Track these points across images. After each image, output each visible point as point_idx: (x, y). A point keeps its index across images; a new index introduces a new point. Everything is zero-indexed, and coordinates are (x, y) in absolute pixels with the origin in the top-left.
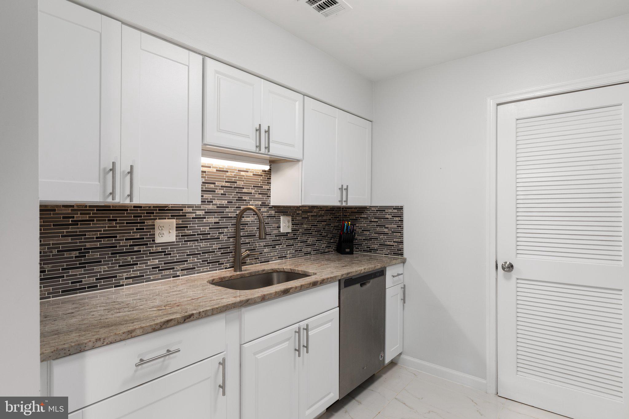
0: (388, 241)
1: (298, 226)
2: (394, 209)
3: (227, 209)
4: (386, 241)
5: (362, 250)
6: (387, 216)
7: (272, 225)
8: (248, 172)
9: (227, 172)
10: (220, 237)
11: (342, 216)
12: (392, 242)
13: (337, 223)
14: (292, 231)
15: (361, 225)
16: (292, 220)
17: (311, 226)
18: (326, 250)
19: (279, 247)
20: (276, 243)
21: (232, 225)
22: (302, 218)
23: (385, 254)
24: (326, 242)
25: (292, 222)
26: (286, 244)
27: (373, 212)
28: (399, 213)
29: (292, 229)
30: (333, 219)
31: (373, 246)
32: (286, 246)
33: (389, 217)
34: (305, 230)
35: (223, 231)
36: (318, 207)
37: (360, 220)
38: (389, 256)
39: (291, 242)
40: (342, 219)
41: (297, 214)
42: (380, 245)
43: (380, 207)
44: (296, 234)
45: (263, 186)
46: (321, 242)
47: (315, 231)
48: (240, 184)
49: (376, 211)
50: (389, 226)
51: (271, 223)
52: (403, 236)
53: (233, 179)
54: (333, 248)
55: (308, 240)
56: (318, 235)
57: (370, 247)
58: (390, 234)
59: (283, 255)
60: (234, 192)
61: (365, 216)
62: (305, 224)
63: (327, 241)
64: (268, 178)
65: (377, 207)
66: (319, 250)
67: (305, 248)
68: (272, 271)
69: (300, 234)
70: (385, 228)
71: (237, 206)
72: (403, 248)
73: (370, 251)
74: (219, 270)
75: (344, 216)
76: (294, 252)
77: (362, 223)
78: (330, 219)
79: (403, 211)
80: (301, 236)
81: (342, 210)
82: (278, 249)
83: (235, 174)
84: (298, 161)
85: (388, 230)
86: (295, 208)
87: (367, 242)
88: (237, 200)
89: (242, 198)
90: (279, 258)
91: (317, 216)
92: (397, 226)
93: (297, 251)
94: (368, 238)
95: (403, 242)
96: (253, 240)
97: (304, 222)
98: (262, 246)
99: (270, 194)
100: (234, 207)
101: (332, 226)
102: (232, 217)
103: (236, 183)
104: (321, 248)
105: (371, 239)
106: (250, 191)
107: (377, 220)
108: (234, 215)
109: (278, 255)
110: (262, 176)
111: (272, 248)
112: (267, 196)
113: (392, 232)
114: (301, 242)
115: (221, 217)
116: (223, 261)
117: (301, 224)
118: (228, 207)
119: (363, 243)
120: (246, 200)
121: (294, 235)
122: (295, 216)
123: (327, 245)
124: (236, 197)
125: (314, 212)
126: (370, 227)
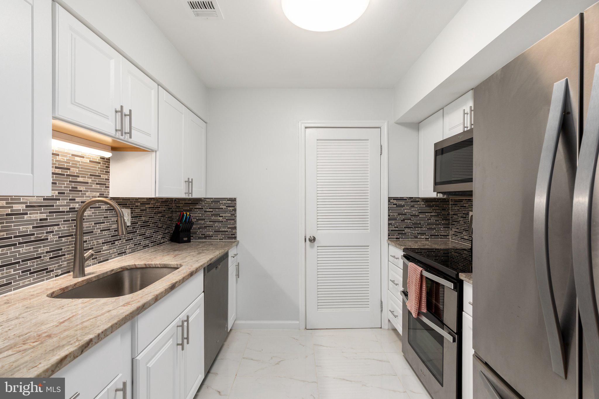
0: (223, 228)
1: (136, 219)
2: (227, 200)
3: (57, 201)
4: (221, 228)
5: (196, 238)
6: (222, 206)
7: (111, 219)
8: (83, 157)
9: (58, 155)
10: (49, 238)
11: (175, 207)
12: (226, 228)
13: (170, 214)
14: (131, 224)
15: (196, 215)
16: (132, 213)
17: (149, 218)
18: (162, 241)
19: (118, 242)
20: (116, 238)
21: (64, 221)
22: (141, 210)
23: (219, 239)
24: (161, 233)
25: (131, 215)
26: (125, 238)
27: (208, 203)
28: (232, 203)
29: (131, 222)
30: (167, 211)
31: (208, 233)
32: (126, 240)
33: (224, 207)
34: (143, 222)
35: (53, 229)
36: (154, 199)
37: (194, 210)
38: (224, 240)
39: (131, 236)
40: (175, 210)
41: (136, 206)
42: (214, 231)
43: (214, 198)
44: (135, 228)
45: (101, 175)
46: (157, 234)
47: (152, 223)
48: (74, 171)
49: (211, 202)
50: (224, 215)
51: (110, 217)
52: (236, 223)
53: (66, 164)
54: (167, 238)
55: (146, 232)
56: (155, 227)
57: (205, 235)
58: (224, 221)
59: (122, 251)
60: (67, 181)
61: (200, 207)
62: (143, 216)
63: (163, 232)
64: (106, 167)
65: (212, 198)
66: (156, 241)
67: (143, 241)
68: (121, 270)
69: (139, 227)
70: (219, 217)
71: (71, 198)
72: (236, 233)
73: (205, 238)
74: (47, 279)
75: (177, 207)
76: (133, 246)
77: (196, 213)
78: (165, 211)
79: (236, 202)
80: (140, 229)
81: (175, 202)
82: (117, 245)
83: (68, 158)
84: (152, 151)
85: (223, 218)
86: (134, 200)
87: (202, 230)
88: (70, 190)
89: (76, 188)
90: (118, 254)
91: (153, 208)
92: (231, 215)
93: (136, 245)
94: (203, 226)
95: (236, 228)
96: (91, 238)
97: (142, 214)
98: (100, 244)
99: (109, 185)
100: (67, 199)
101: (167, 218)
102: (64, 212)
103: (69, 169)
104: (157, 239)
105: (205, 227)
106: (86, 180)
107: (211, 210)
108: (67, 209)
109: (118, 252)
110: (100, 163)
111: (112, 244)
112: (106, 187)
113: (226, 220)
114: (140, 235)
115: (50, 212)
116: (52, 267)
117: (140, 217)
118: (59, 200)
119: (198, 231)
120: (81, 191)
121: (133, 228)
122: (134, 208)
123: (162, 236)
124: (69, 187)
125: (152, 204)
126: (205, 217)
